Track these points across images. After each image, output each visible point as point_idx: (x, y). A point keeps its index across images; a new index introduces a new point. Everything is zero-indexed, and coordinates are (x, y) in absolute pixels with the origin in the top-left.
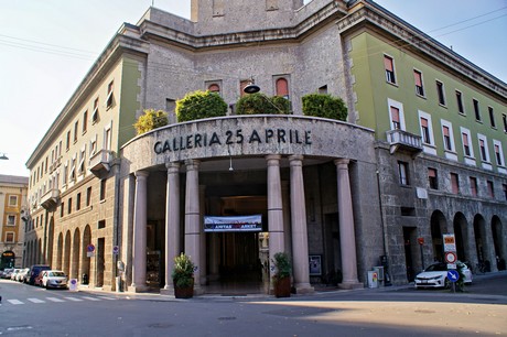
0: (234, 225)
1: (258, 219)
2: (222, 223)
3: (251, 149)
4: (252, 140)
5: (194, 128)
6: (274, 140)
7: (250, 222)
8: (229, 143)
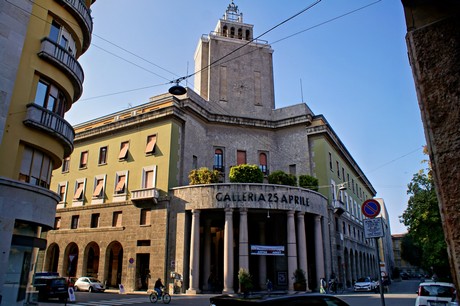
0: (269, 252)
1: (283, 249)
2: (262, 250)
3: (282, 206)
4: (282, 201)
5: (248, 189)
6: (293, 202)
7: (278, 250)
8: (270, 201)
